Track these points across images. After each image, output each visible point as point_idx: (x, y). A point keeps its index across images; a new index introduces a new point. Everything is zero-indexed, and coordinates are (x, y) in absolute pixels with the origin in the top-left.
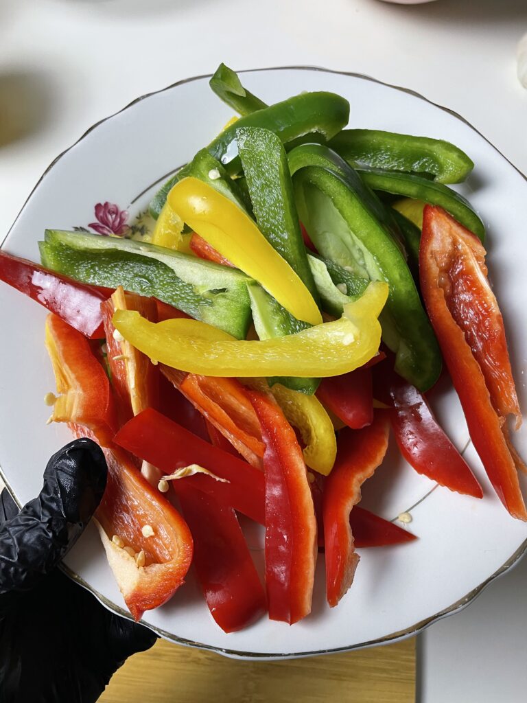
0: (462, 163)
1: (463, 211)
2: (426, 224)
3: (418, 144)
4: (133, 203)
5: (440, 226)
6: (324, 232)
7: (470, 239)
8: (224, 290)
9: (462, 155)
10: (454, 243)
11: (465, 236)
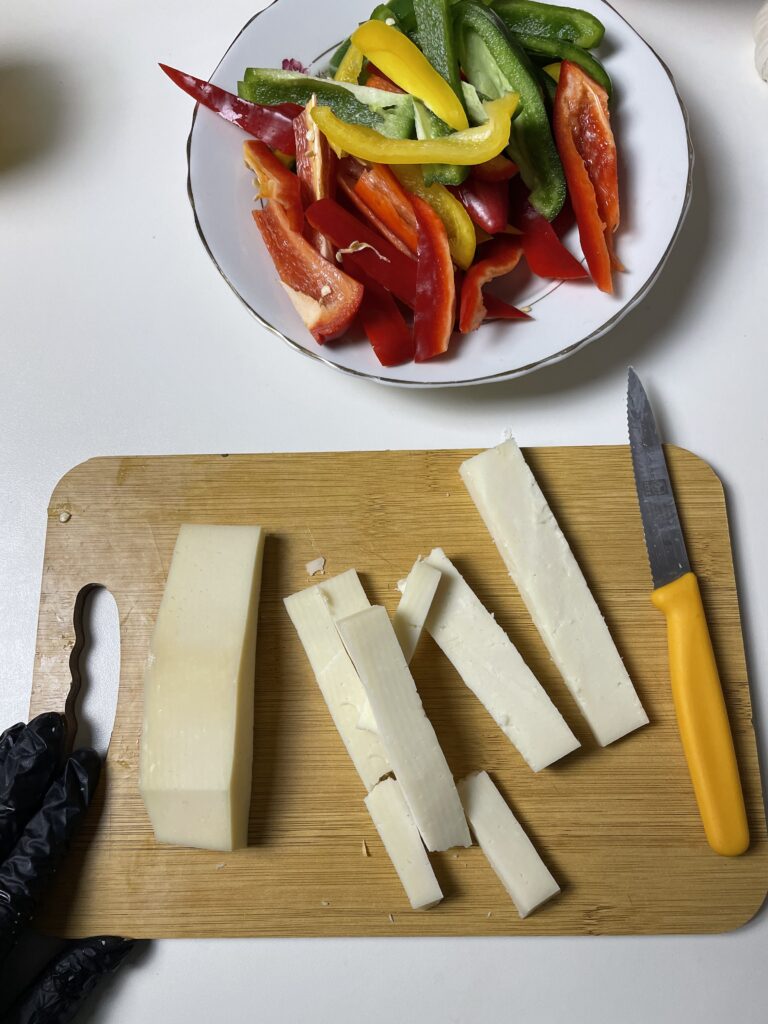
0: (595, 27)
1: (594, 67)
2: (563, 76)
3: (561, 12)
4: (314, 62)
5: (574, 76)
6: (478, 71)
7: (597, 87)
8: (393, 107)
9: (596, 22)
10: (585, 92)
11: (594, 85)
